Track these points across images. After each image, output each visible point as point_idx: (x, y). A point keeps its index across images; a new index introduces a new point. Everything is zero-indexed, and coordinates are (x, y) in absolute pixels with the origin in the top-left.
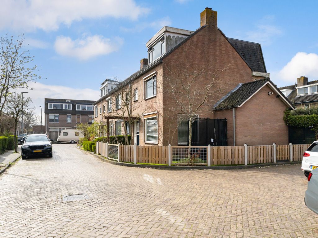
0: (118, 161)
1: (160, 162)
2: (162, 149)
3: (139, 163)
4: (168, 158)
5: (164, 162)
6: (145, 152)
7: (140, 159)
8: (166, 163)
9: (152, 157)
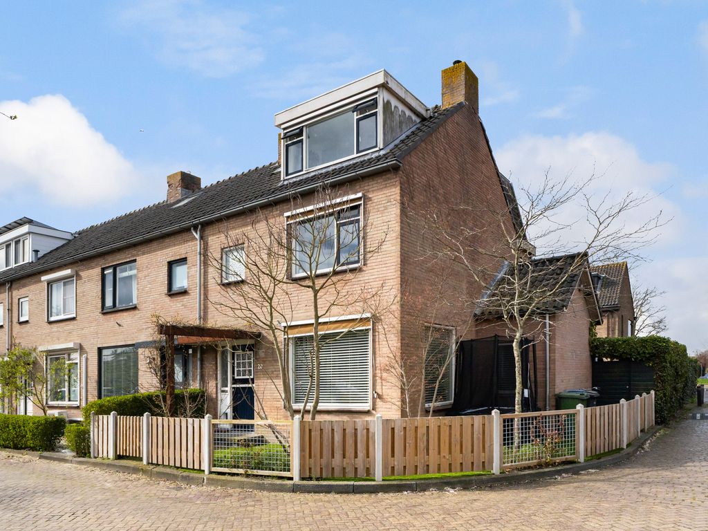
0: (291, 479)
1: (467, 464)
2: (473, 425)
3: (393, 478)
4: (491, 451)
5: (478, 466)
6: (416, 438)
7: (398, 462)
8: (484, 466)
9: (439, 453)
